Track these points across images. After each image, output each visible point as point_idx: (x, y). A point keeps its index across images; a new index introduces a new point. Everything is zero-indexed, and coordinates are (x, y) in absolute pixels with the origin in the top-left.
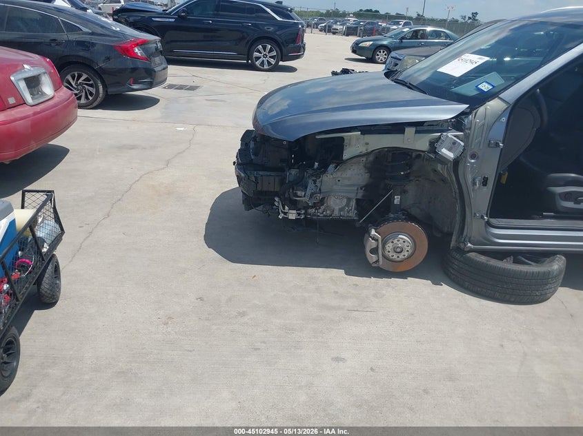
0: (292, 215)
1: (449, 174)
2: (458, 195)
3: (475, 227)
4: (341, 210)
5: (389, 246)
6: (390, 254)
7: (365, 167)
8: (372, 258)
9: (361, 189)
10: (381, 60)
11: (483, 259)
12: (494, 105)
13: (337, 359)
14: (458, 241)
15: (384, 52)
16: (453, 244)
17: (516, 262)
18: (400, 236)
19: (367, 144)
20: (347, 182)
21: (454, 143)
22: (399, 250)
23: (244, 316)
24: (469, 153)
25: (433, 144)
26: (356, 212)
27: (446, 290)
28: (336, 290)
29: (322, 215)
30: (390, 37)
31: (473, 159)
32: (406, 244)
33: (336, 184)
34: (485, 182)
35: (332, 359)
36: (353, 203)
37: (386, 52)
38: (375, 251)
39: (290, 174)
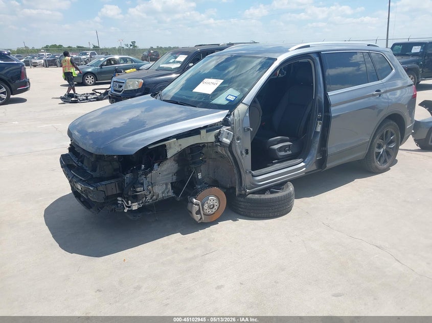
0: (135, 207)
1: (226, 152)
2: (233, 163)
3: (247, 179)
4: (163, 193)
5: (206, 206)
6: (207, 211)
7: (174, 160)
8: (197, 217)
9: (175, 175)
10: (91, 83)
11: (257, 196)
12: (242, 108)
13: (219, 287)
14: (240, 190)
15: (90, 77)
16: (237, 193)
17: (272, 193)
18: (210, 198)
19: (180, 145)
20: (165, 173)
21: (228, 134)
22: (212, 207)
23: (140, 288)
24: (236, 138)
25: (217, 137)
26: (172, 191)
27: (242, 222)
28: (185, 247)
29: (151, 200)
30: (91, 66)
31: (238, 140)
32: (215, 201)
33: (158, 176)
34: (247, 152)
35: (216, 288)
36: (170, 186)
37: (92, 77)
38: (198, 212)
39: (127, 178)
